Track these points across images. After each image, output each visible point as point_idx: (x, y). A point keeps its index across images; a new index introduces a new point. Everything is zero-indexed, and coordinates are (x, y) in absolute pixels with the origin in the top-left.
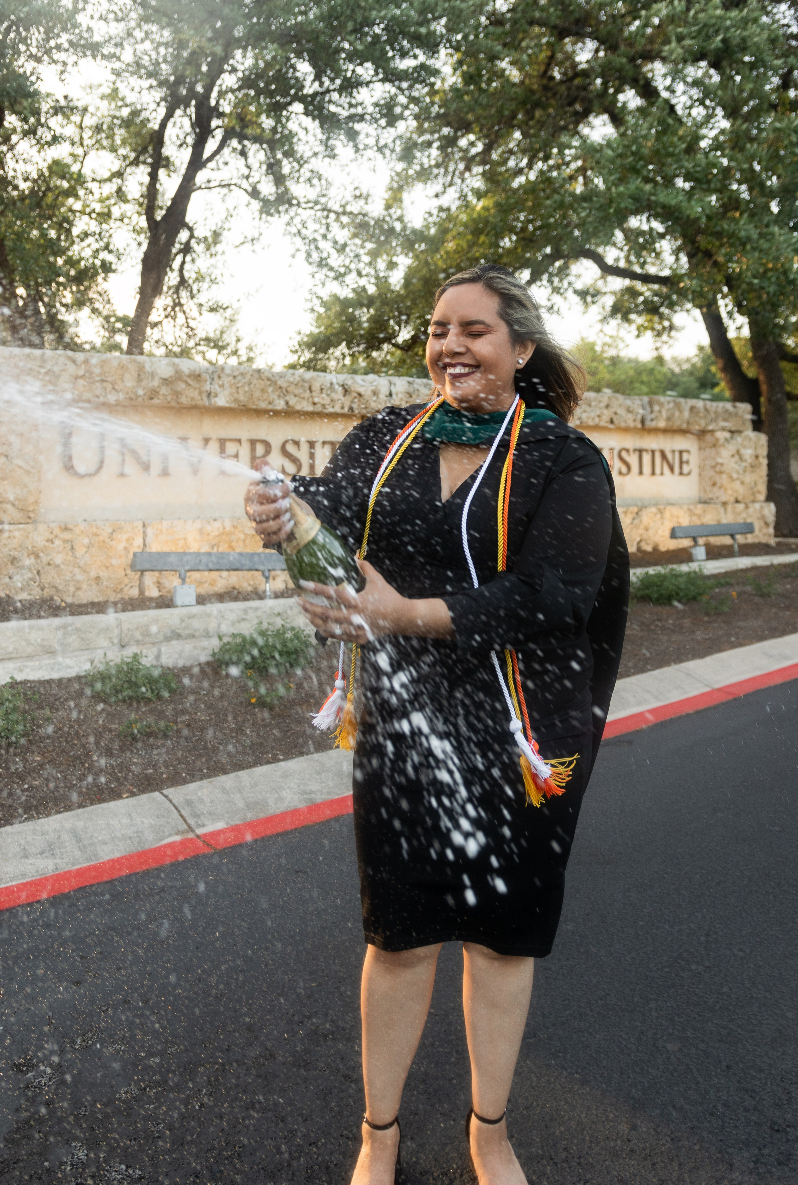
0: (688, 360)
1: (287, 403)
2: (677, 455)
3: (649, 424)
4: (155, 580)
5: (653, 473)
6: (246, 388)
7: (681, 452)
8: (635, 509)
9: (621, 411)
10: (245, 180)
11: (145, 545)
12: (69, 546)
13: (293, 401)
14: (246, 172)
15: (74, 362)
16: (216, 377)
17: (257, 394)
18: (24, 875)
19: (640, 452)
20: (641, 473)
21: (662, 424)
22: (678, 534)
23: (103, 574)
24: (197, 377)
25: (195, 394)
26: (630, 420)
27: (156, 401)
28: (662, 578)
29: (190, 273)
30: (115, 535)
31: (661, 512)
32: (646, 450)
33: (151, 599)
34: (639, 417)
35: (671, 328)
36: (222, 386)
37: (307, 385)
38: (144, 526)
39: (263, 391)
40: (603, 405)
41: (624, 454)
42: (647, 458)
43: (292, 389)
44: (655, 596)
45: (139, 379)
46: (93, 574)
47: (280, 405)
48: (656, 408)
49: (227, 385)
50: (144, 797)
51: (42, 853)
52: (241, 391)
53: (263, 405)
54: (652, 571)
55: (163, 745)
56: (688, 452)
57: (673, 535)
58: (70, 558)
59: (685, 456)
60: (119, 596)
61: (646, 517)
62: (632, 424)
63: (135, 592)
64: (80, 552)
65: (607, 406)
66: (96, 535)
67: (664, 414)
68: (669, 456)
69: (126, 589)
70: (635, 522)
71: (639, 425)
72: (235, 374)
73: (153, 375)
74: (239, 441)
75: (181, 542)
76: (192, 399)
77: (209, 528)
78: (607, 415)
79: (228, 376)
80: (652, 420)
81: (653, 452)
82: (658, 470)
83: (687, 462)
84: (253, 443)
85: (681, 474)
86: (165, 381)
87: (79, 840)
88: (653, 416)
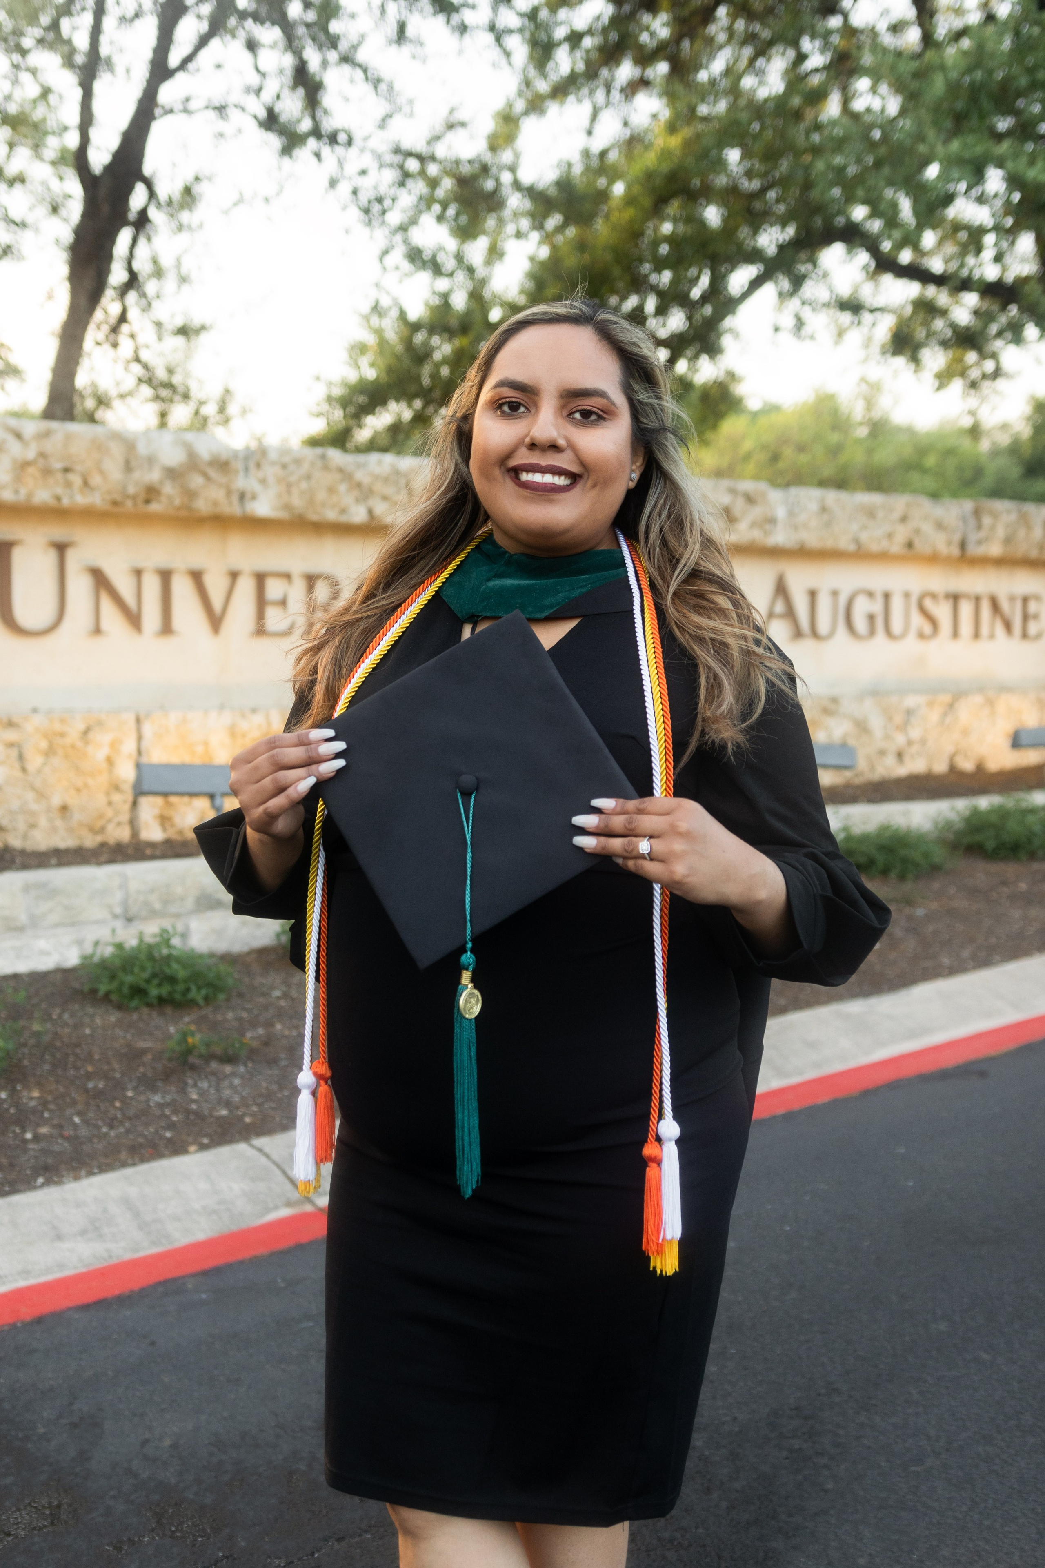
0: (1004, 427)
1: (370, 512)
2: (1019, 605)
3: (974, 550)
4: (156, 811)
5: (977, 635)
6: (304, 485)
7: (1025, 600)
8: (946, 698)
9: (927, 528)
10: (252, 97)
11: (139, 752)
12: (14, 753)
13: (380, 508)
14: (254, 80)
15: (18, 436)
16: (252, 465)
17: (321, 496)
18: (61, 1266)
19: (955, 598)
20: (955, 634)
21: (995, 549)
22: (1024, 740)
23: (73, 800)
24: (222, 465)
25: (219, 494)
26: (941, 543)
27: (155, 507)
28: (1002, 813)
29: (141, 265)
30: (91, 735)
31: (990, 703)
32: (967, 596)
33: (152, 845)
34: (957, 538)
35: (997, 374)
36: (263, 482)
37: (403, 482)
38: (138, 721)
39: (331, 490)
40: (896, 515)
41: (928, 603)
42: (966, 609)
43: (379, 487)
44: (990, 844)
45: (128, 468)
46: (56, 801)
47: (358, 515)
48: (987, 521)
49: (271, 480)
50: (225, 1151)
51: (83, 1233)
52: (295, 491)
53: (331, 515)
54: (984, 803)
55: (234, 1074)
56: (1037, 598)
57: (1016, 742)
58: (18, 773)
59: (1032, 607)
60: (99, 839)
61: (965, 712)
62: (943, 548)
63: (123, 834)
64: (35, 761)
65: (904, 519)
66: (62, 735)
67: (1001, 532)
68: (1005, 605)
69: (110, 827)
70: (948, 720)
71: (955, 551)
72: (286, 459)
73: (151, 460)
74: (288, 576)
75: (200, 749)
76: (215, 504)
77: (244, 725)
78: (902, 533)
79: (273, 463)
80: (980, 542)
81: (977, 599)
82: (985, 630)
83: (1036, 617)
84: (311, 580)
85: (1025, 635)
86: (172, 473)
87: (137, 1215)
88: (982, 534)
